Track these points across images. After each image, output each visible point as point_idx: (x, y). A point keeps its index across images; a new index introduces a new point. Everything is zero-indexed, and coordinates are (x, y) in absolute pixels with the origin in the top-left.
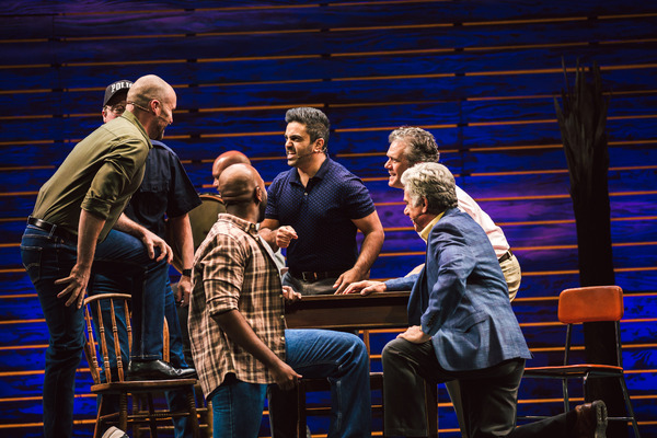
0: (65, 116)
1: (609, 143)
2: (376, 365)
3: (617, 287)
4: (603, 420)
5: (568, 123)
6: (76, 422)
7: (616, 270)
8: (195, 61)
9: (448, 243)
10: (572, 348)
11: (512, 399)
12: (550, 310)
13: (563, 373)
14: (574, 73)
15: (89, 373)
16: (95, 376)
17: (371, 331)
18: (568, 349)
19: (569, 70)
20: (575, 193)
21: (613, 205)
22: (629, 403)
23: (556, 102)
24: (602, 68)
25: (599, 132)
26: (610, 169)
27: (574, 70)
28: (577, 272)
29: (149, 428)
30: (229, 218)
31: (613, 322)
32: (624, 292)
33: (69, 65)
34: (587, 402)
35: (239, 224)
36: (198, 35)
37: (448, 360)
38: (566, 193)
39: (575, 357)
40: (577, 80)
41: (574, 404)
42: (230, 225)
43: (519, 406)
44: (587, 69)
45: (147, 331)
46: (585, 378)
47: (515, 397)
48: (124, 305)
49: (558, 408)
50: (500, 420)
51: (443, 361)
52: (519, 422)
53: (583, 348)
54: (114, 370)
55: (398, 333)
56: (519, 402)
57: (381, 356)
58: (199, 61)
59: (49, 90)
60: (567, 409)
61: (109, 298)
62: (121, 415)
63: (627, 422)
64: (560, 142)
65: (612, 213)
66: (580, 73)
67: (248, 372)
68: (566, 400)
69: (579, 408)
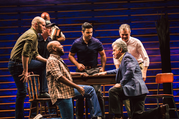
0: (22, 27)
1: (170, 34)
2: (106, 94)
3: (172, 74)
4: (168, 109)
5: (159, 29)
6: (25, 110)
7: (172, 69)
8: (57, 12)
9: (129, 61)
10: (160, 90)
11: (143, 104)
12: (153, 80)
13: (157, 97)
14: (161, 15)
15: (28, 96)
16: (30, 97)
17: (105, 85)
18: (158, 90)
19: (159, 14)
20: (161, 48)
21: (171, 51)
22: (175, 105)
23: (156, 23)
24: (168, 14)
25: (167, 31)
26: (170, 41)
27: (161, 14)
28: (161, 69)
29: (44, 111)
30: (52, 55)
31: (171, 83)
32: (174, 75)
33: (23, 13)
34: (164, 104)
35: (55, 57)
36: (58, 5)
37: (127, 93)
38: (158, 48)
39: (160, 92)
40: (161, 17)
41: (160, 105)
42: (53, 57)
43: (145, 106)
44: (164, 14)
45: (44, 84)
46: (163, 98)
47: (144, 103)
48: (38, 78)
49: (156, 106)
50: (140, 110)
51: (126, 93)
52: (145, 110)
53: (163, 90)
54: (35, 95)
55: (113, 86)
56: (145, 104)
57: (108, 92)
58: (58, 12)
59: (17, 20)
60: (158, 107)
61: (34, 76)
62: (37, 108)
63: (175, 110)
64: (156, 34)
65: (171, 53)
66: (162, 15)
67: (65, 96)
68: (158, 104)
69: (161, 106)
